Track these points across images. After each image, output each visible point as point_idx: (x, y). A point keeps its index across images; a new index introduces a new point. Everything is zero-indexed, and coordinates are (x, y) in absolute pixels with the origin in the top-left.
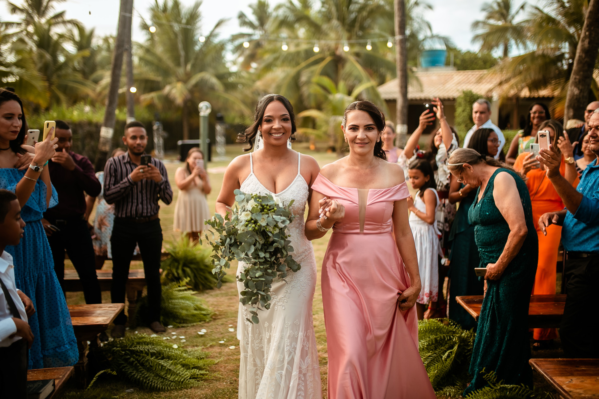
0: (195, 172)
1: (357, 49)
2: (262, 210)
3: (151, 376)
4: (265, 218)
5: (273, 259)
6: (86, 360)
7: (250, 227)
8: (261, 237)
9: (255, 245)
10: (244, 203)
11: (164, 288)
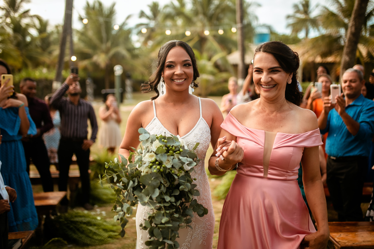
0: (111, 110)
1: (214, 33)
2: (168, 151)
3: (83, 237)
4: (170, 160)
5: (178, 204)
6: (42, 227)
7: (155, 168)
8: (166, 180)
9: (159, 188)
10: (148, 144)
11: (92, 183)
